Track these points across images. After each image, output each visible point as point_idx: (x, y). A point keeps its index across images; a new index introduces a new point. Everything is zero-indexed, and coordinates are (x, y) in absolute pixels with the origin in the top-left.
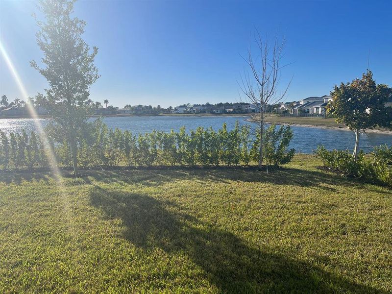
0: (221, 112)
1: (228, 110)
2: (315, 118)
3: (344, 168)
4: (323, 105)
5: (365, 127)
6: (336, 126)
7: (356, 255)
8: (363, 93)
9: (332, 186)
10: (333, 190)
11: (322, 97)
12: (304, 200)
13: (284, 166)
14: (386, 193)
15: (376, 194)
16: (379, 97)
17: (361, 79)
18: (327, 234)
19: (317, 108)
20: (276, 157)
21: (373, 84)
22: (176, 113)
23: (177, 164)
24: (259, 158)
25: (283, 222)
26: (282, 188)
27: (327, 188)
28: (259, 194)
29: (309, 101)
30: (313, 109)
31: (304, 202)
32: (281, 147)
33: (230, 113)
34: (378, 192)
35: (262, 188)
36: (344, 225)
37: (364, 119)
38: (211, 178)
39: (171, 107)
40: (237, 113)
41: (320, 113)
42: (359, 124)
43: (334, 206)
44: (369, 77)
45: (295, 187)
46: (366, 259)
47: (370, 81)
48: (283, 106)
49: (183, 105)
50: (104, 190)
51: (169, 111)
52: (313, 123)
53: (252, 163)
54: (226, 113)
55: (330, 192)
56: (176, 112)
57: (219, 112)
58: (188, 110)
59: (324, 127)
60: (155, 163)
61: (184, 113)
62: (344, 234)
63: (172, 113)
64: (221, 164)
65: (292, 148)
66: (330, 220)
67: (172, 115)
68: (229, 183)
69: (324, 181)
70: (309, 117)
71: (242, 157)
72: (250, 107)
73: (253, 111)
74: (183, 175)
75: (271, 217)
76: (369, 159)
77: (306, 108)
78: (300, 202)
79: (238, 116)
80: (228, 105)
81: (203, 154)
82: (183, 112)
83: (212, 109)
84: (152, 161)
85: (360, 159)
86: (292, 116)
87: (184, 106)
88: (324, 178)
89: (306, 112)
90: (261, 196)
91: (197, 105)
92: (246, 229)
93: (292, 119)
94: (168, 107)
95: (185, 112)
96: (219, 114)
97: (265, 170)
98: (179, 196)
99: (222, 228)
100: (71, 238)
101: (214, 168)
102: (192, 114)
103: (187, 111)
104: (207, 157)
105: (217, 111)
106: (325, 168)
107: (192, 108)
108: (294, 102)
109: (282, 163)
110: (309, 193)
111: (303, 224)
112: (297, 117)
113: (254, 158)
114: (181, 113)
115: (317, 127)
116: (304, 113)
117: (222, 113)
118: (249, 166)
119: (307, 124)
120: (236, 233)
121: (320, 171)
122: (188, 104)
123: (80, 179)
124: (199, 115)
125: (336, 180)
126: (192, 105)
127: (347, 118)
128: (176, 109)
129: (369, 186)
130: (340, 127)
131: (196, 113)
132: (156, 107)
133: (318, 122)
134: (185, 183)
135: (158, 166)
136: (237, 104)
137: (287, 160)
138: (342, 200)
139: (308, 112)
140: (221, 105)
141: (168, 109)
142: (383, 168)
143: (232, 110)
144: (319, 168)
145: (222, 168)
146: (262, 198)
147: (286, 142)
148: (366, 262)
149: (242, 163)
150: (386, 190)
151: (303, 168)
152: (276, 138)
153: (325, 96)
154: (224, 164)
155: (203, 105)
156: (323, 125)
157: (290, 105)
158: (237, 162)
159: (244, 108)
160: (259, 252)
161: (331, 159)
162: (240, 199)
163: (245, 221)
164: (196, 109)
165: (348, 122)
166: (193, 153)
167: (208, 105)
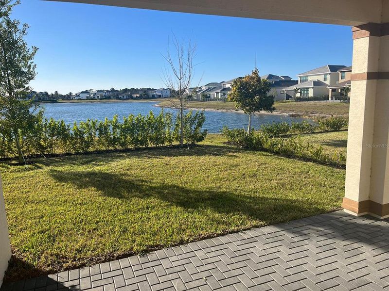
0: (128, 97)
1: (134, 96)
2: (216, 102)
3: (241, 142)
4: (222, 91)
5: (255, 110)
6: (234, 109)
7: (251, 187)
8: (253, 85)
9: (235, 154)
10: (236, 157)
11: (221, 83)
12: (218, 164)
13: (199, 143)
14: (269, 155)
15: (262, 156)
16: (263, 88)
17: (251, 74)
18: (235, 180)
19: (217, 93)
20: (192, 137)
21: (259, 79)
22: (78, 100)
23: (111, 148)
24: (179, 139)
25: (208, 177)
26: (202, 158)
27: (232, 156)
28: (187, 163)
29: (211, 87)
30: (213, 94)
31: (219, 165)
32: (196, 128)
33: (137, 98)
34: (264, 155)
35: (187, 160)
36: (244, 174)
37: (254, 105)
38: (147, 157)
39: (71, 93)
40: (144, 99)
41: (220, 97)
42: (250, 109)
43: (237, 165)
44: (256, 73)
45: (210, 157)
46: (257, 188)
47: (257, 76)
48: (187, 91)
49: (84, 91)
50: (61, 172)
51: (68, 97)
52: (214, 107)
53: (175, 143)
54: (132, 98)
55: (234, 158)
56: (78, 98)
57: (125, 98)
58: (92, 96)
59: (224, 111)
60: (91, 149)
61: (87, 100)
62: (244, 178)
63: (72, 99)
64: (150, 146)
65: (205, 129)
66: (236, 173)
67: (73, 101)
68: (163, 158)
69: (230, 152)
70: (210, 102)
71: (167, 139)
72: (157, 93)
73: (160, 96)
74: (121, 156)
75: (200, 175)
76: (258, 134)
77: (208, 93)
78: (216, 165)
79: (145, 101)
80: (134, 91)
81: (134, 138)
82: (86, 98)
83: (117, 95)
84: (88, 147)
85: (251, 134)
86: (196, 100)
87: (86, 92)
88: (229, 150)
89: (207, 97)
90: (189, 164)
91: (101, 91)
92: (186, 183)
93: (196, 103)
94: (68, 93)
95: (88, 98)
96: (125, 99)
97: (187, 148)
98: (128, 170)
99: (170, 184)
100: (67, 200)
101: (144, 149)
102: (96, 100)
103: (90, 97)
104: (138, 140)
105: (123, 97)
106: (229, 143)
107: (96, 94)
108: (197, 87)
109: (197, 142)
110: (220, 160)
111: (220, 176)
112: (200, 101)
113: (177, 139)
114: (83, 100)
115: (218, 111)
116: (206, 98)
117: (128, 99)
118: (172, 145)
119: (209, 108)
120: (180, 185)
121: (226, 145)
122: (91, 90)
123: (30, 166)
124: (104, 101)
125: (237, 150)
126: (95, 90)
127: (243, 104)
128: (77, 95)
129: (259, 152)
130: (236, 110)
131: (101, 99)
132: (54, 93)
133: (219, 106)
134: (127, 161)
135: (94, 151)
136: (142, 90)
137: (201, 139)
138: (242, 162)
139: (210, 97)
140: (126, 90)
141: (68, 95)
142: (267, 140)
143: (138, 95)
144: (224, 143)
145: (151, 149)
146: (190, 165)
147: (200, 125)
148: (256, 189)
149: (167, 144)
150: (269, 154)
151: (213, 144)
152: (192, 122)
153: (223, 82)
154: (153, 146)
155: (107, 91)
156: (224, 108)
157: (194, 90)
158: (163, 143)
159: (151, 93)
160: (198, 191)
161: (232, 136)
162: (175, 167)
163: (184, 178)
164: (101, 95)
165: (243, 108)
166: (126, 137)
167: (113, 90)
